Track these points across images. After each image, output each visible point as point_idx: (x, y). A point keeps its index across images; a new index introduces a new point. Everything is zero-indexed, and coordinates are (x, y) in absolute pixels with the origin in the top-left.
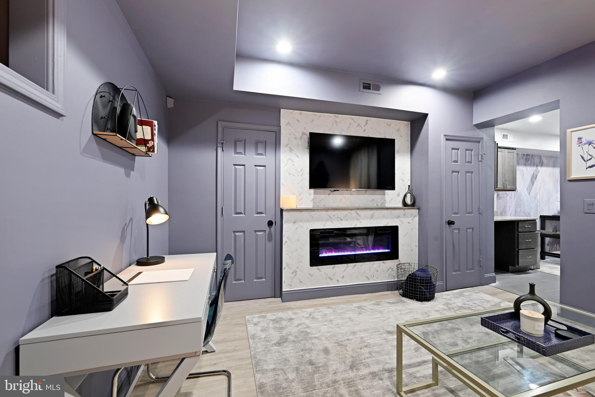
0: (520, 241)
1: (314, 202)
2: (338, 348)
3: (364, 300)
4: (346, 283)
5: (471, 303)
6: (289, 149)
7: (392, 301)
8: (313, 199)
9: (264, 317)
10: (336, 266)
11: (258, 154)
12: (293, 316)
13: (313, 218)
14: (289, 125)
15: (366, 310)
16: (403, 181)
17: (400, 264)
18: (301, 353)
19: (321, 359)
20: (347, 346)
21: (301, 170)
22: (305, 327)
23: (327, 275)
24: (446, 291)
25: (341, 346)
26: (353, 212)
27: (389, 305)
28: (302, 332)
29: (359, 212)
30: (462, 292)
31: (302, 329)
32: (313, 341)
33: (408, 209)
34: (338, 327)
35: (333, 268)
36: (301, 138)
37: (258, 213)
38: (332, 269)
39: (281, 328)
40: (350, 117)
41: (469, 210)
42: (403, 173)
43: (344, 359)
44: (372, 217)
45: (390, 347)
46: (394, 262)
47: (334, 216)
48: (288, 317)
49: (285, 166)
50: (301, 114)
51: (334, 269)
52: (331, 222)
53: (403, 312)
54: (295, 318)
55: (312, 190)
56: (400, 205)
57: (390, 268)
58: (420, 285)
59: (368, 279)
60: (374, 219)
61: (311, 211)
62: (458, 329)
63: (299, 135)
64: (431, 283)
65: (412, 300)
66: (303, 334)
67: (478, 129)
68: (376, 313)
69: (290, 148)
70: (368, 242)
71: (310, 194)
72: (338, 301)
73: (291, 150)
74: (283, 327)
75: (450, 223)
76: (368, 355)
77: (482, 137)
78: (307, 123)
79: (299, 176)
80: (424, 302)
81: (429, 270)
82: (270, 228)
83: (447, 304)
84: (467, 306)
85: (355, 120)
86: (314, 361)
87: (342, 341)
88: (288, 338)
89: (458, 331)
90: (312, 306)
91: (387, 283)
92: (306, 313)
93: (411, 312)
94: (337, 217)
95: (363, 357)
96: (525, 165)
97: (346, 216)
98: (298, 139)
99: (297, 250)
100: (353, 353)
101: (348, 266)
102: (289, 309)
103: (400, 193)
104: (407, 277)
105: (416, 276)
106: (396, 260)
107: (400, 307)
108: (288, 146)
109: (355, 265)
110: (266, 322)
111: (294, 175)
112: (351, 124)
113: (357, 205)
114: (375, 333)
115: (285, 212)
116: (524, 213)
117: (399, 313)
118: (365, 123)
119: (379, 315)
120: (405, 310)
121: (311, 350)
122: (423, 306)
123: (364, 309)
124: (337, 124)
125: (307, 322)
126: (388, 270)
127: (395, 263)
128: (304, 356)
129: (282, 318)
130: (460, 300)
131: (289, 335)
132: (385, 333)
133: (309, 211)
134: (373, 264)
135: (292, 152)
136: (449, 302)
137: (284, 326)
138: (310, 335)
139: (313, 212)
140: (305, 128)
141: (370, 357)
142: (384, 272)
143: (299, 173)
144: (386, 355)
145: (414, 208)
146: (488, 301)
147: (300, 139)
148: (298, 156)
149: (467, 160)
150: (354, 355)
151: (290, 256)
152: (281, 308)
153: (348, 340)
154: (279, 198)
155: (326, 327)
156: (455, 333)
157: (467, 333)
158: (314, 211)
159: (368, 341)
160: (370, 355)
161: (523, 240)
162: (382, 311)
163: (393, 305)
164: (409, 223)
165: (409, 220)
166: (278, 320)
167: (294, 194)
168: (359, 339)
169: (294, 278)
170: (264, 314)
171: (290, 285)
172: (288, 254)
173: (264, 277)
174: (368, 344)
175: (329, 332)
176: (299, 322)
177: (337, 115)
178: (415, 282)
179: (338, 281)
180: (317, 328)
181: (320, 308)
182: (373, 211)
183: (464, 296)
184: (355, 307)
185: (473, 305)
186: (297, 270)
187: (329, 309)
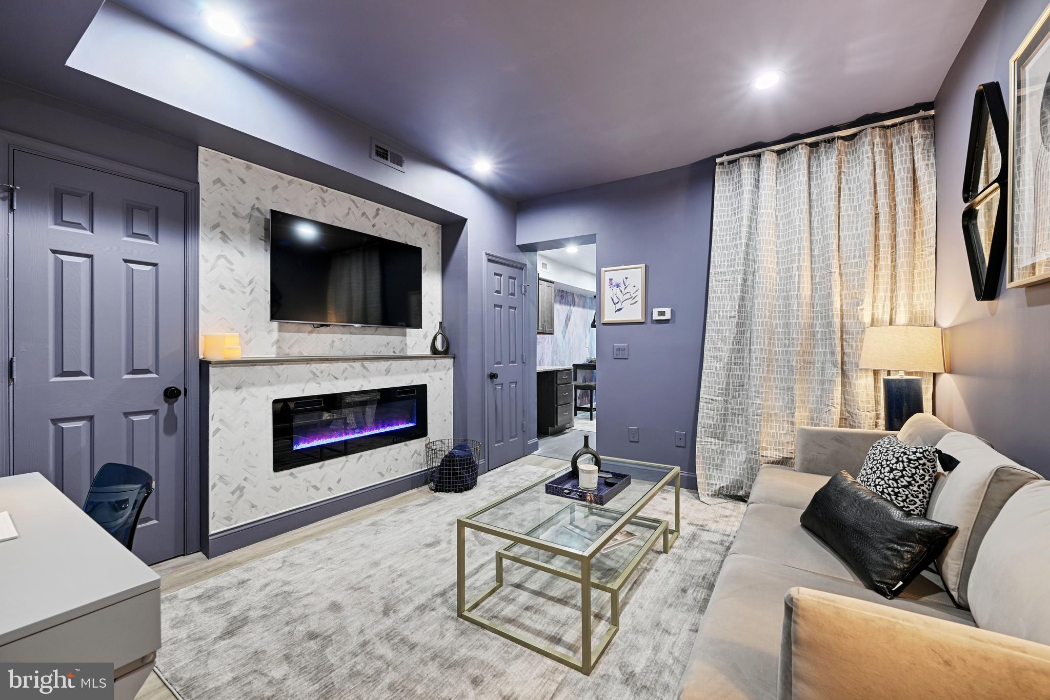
0: (558, 395)
1: (279, 347)
2: (356, 594)
3: (378, 511)
4: (345, 490)
5: (517, 480)
6: (221, 235)
7: (422, 502)
8: (278, 341)
9: (170, 600)
10: (327, 462)
11: (133, 233)
12: (245, 576)
13: (279, 377)
14: (219, 184)
15: (385, 525)
16: (432, 315)
17: (429, 443)
18: (287, 629)
19: (330, 622)
20: (369, 586)
21: (250, 282)
22: (279, 584)
23: (310, 482)
24: (488, 471)
25: (360, 590)
26: (357, 365)
27: (420, 508)
28: (276, 596)
29: (367, 364)
30: (507, 469)
31: (274, 590)
32: (305, 601)
33: (441, 357)
34: (345, 565)
35: (321, 467)
36: (250, 216)
37: (135, 372)
38: (319, 469)
39: (223, 604)
40: (350, 197)
41: (512, 359)
42: (432, 303)
43: (370, 607)
44: (388, 371)
45: (435, 564)
46: (421, 441)
47: (322, 372)
48: (235, 581)
49: (211, 270)
50: (248, 168)
51: (323, 469)
52: (317, 383)
53: (441, 512)
54: (250, 578)
55: (275, 324)
56: (428, 352)
57: (416, 452)
58: (460, 469)
59: (383, 475)
60: (392, 376)
61: (275, 365)
62: (510, 514)
63: (244, 211)
64: (473, 462)
65: (449, 494)
66: (279, 598)
67: (522, 251)
68: (402, 524)
69: (222, 233)
70: (364, 418)
71: (270, 332)
72: (332, 524)
73: (225, 237)
74: (228, 602)
75: (493, 376)
76: (407, 587)
77: (524, 263)
78: (264, 190)
79: (244, 293)
80: (465, 493)
81: (468, 445)
82: (171, 404)
83: (492, 488)
84: (514, 484)
85: (358, 205)
86: (317, 631)
87: (359, 583)
88: (247, 617)
89: (511, 516)
90: (283, 547)
91: (410, 477)
92: (273, 562)
93: (451, 510)
94: (327, 375)
95: (400, 592)
96: (561, 303)
97: (344, 372)
98: (242, 217)
99: (243, 444)
100: (382, 593)
101: (348, 459)
102: (229, 566)
103: (428, 334)
104: (443, 461)
105: (455, 457)
106: (424, 439)
107: (435, 506)
108: (219, 230)
109: (361, 456)
110: (180, 607)
111: (232, 291)
112: (350, 209)
113: (361, 353)
114: (410, 553)
115: (213, 367)
116: (559, 361)
117: (436, 515)
118: (375, 213)
119: (408, 526)
120: (443, 510)
121: (305, 617)
122: (465, 497)
123: (381, 525)
124: (326, 204)
125: (280, 575)
126: (413, 456)
127: (422, 443)
128: (293, 631)
129: (220, 587)
130: (505, 479)
131: (249, 609)
132: (423, 548)
133: (271, 365)
134: (390, 449)
135: (228, 243)
136: (495, 484)
137: (231, 599)
138: (297, 594)
139: (279, 366)
140: (257, 198)
141: (410, 588)
142: (406, 459)
143: (245, 287)
144: (432, 576)
145: (448, 357)
146: (535, 473)
147: (248, 219)
148: (241, 253)
149: (510, 292)
150: (386, 594)
151: (228, 459)
152: (209, 570)
153: (369, 577)
154: (195, 338)
155: (323, 571)
156: (509, 519)
157: (519, 515)
158: (282, 364)
159: (402, 567)
160: (409, 586)
161: (562, 393)
162: (411, 519)
163: (424, 507)
164: (441, 379)
165: (441, 374)
166: (211, 593)
167: (232, 330)
168: (387, 569)
169: (236, 502)
170: (168, 595)
171: (228, 518)
172: (223, 456)
173: (153, 516)
174: (402, 571)
175: (330, 578)
176: (263, 581)
177: (325, 188)
178: (454, 466)
179: (330, 489)
180: (305, 579)
181: (301, 545)
182: (389, 362)
183: (509, 473)
184: (366, 526)
185: (521, 481)
186: (244, 484)
187: (320, 542)
